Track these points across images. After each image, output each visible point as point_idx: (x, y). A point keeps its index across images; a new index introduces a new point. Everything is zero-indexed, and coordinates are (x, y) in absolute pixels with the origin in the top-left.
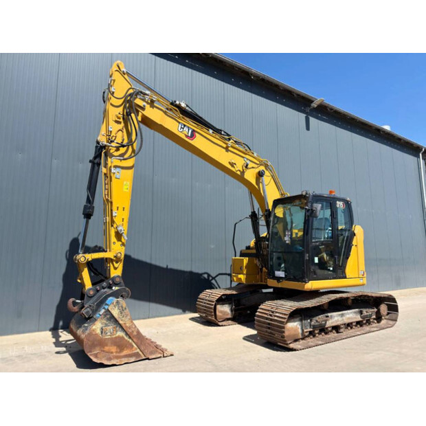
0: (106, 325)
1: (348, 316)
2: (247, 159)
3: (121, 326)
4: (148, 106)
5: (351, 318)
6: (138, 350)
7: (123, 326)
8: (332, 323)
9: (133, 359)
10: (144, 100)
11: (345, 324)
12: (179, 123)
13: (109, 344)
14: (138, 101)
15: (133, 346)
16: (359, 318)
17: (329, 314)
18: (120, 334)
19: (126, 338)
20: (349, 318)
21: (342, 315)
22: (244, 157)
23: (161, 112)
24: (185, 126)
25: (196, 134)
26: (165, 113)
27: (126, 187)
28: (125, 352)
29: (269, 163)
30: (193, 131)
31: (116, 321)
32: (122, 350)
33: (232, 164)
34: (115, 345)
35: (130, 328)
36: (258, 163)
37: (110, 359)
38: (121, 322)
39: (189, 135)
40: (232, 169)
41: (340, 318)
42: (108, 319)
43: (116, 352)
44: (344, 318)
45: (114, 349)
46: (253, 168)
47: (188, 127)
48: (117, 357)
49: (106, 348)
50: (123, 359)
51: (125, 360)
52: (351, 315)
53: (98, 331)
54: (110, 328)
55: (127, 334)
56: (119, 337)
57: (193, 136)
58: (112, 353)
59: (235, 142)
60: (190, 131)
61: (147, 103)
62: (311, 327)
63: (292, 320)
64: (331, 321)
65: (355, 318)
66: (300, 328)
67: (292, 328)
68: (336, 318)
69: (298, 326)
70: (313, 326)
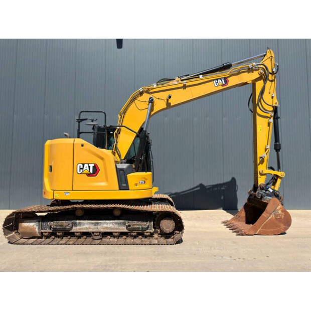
1: (105, 225)
5: (110, 228)
8: (80, 229)
11: (100, 233)
16: (124, 229)
17: (78, 221)
20: (107, 228)
21: (98, 224)
41: (92, 227)
44: (99, 227)
52: (111, 225)
62: (52, 229)
63: (28, 221)
64: (78, 227)
65: (117, 229)
66: (37, 228)
67: (28, 227)
68: (87, 226)
69: (35, 226)
70: (53, 228)
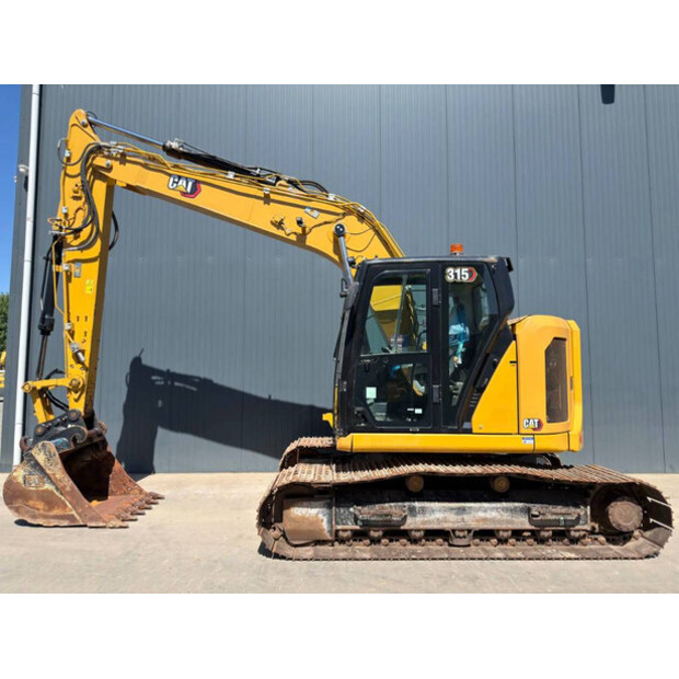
0: (30, 474)
1: (481, 514)
2: (313, 209)
3: (49, 478)
4: (116, 164)
5: (493, 521)
6: (74, 512)
7: (52, 477)
8: (423, 523)
9: (66, 523)
10: (109, 157)
11: (469, 531)
12: (170, 175)
13: (35, 498)
14: (100, 161)
15: (66, 506)
18: (48, 486)
19: (58, 494)
21: (463, 510)
22: (304, 207)
23: (138, 167)
24: (180, 177)
25: (202, 186)
26: (145, 166)
27: (89, 288)
28: (56, 512)
29: (362, 208)
30: (196, 183)
31: (42, 470)
32: (51, 509)
33: (279, 225)
34: (43, 500)
35: (60, 481)
36: (341, 211)
37: (34, 517)
38: (48, 472)
39: (189, 190)
40: (280, 233)
41: (452, 517)
42: (32, 466)
43: (44, 510)
45: (40, 505)
46: (326, 223)
47: (187, 178)
48: (45, 517)
49: (31, 503)
50: (52, 520)
51: (56, 522)
52: (494, 514)
53: (21, 480)
54: (35, 478)
55: (57, 489)
56: (47, 491)
57: (195, 191)
58: (38, 509)
59: (289, 182)
60: (190, 184)
61: (116, 159)
62: (359, 522)
63: (305, 503)
64: (419, 519)
65: (508, 522)
66: (325, 520)
67: (303, 518)
68: (439, 515)
69: (321, 516)
70: (362, 521)
